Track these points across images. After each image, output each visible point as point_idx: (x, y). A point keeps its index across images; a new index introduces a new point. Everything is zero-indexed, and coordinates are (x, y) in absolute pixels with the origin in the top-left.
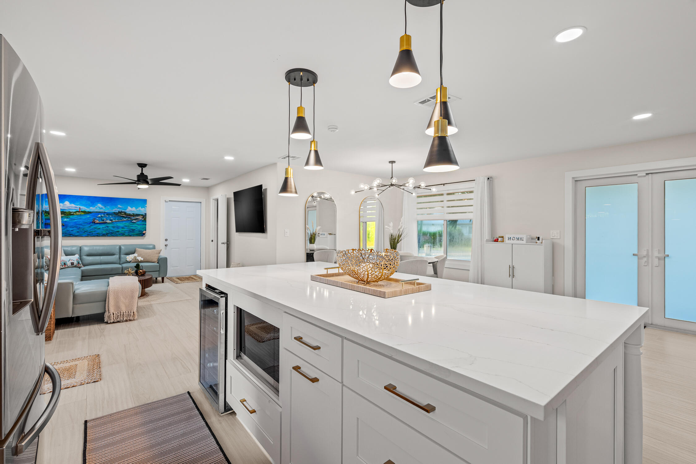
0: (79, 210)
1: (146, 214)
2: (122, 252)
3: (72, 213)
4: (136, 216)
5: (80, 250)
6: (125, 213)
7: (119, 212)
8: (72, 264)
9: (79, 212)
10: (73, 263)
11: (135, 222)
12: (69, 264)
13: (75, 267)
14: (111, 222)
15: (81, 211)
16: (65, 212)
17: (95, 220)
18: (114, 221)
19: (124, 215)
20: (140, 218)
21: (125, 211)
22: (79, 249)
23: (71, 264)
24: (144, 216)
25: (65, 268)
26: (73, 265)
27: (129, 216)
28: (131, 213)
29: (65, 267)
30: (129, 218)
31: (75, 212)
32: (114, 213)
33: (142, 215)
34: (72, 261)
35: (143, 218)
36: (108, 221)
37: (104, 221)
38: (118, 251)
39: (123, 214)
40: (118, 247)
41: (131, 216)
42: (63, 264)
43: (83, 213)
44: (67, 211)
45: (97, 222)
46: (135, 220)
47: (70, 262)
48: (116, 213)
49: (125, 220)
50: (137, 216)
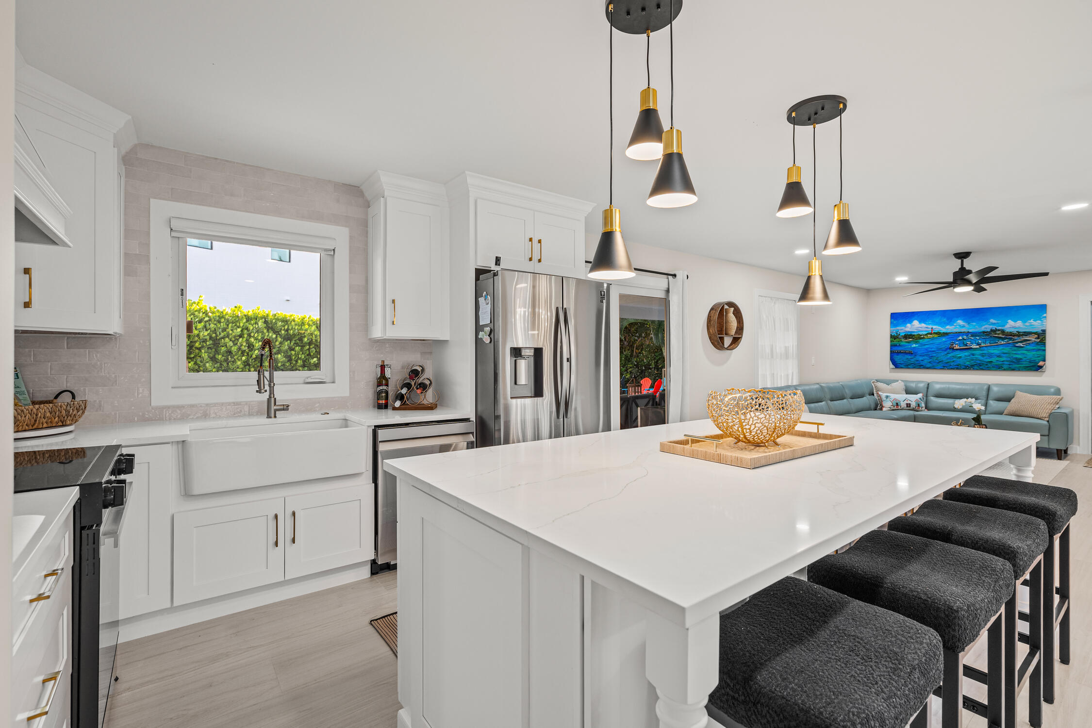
0: (931, 332)
1: (1044, 331)
2: (991, 395)
3: (922, 336)
4: (1023, 335)
5: (928, 388)
6: (1003, 332)
7: (992, 330)
8: (908, 405)
9: (931, 334)
10: (910, 404)
11: (1022, 346)
12: (903, 405)
13: (913, 410)
14: (978, 347)
15: (934, 333)
16: (914, 335)
17: (954, 345)
18: (983, 345)
19: (1000, 336)
20: (1033, 338)
21: (1003, 328)
22: (926, 386)
23: (906, 406)
24: (1041, 336)
25: (898, 410)
26: (910, 407)
27: (1011, 335)
28: (1014, 331)
29: (897, 408)
30: (1011, 339)
31: (926, 335)
32: (984, 332)
33: (1035, 333)
34: (909, 402)
35: (1038, 338)
36: (974, 346)
37: (967, 346)
38: (984, 393)
39: (999, 334)
40: (986, 387)
41: (1014, 336)
42: (895, 404)
43: (936, 336)
44: (915, 334)
45: (957, 347)
46: (1021, 342)
47: (906, 402)
48: (987, 332)
49: (1003, 342)
50: (1026, 336)
